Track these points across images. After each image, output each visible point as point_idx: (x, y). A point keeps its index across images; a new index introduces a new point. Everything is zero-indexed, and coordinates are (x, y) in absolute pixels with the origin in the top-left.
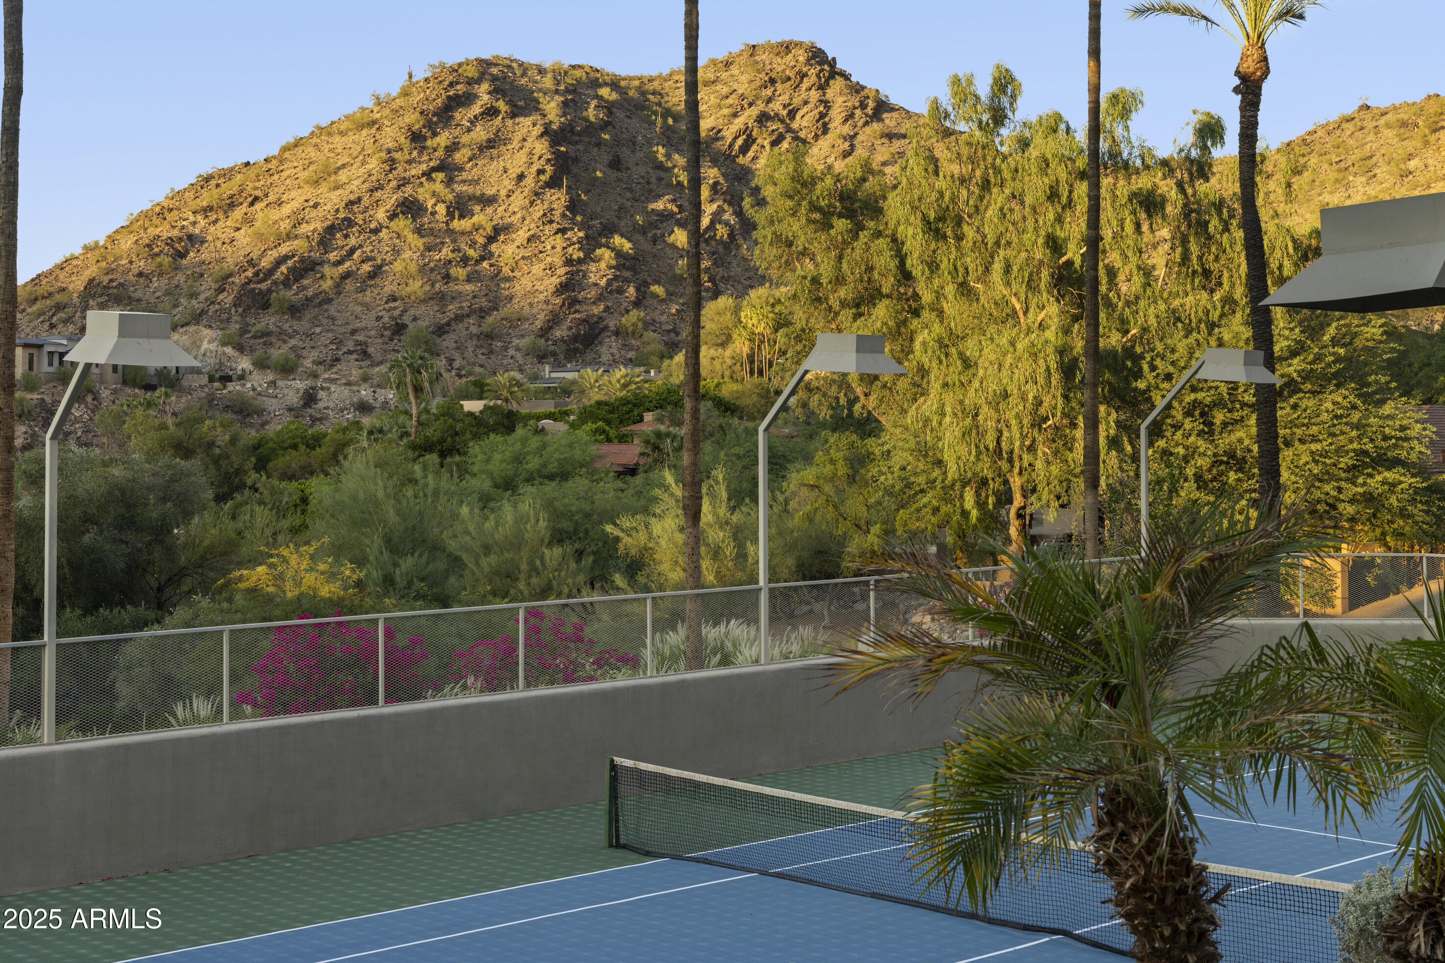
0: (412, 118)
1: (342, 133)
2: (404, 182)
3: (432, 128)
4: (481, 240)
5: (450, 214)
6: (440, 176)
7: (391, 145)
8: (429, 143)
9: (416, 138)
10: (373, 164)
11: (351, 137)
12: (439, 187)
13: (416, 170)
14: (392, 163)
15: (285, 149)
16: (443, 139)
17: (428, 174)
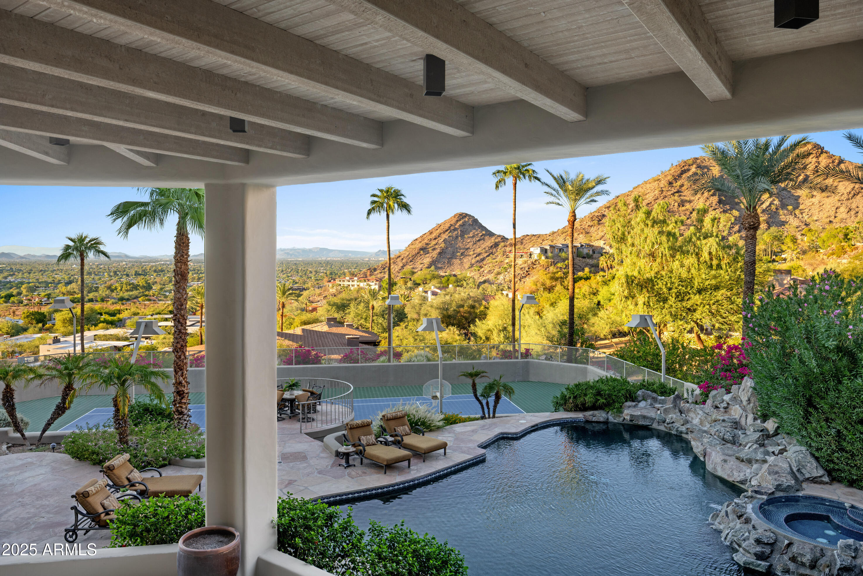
0: (670, 178)
1: (650, 183)
2: (665, 197)
3: (676, 180)
4: (688, 213)
5: (679, 206)
6: (677, 194)
7: (662, 186)
8: (674, 185)
9: (670, 183)
10: (657, 192)
11: (652, 184)
12: (676, 198)
13: (670, 193)
14: (662, 191)
15: (634, 188)
16: (679, 183)
17: (673, 194)
